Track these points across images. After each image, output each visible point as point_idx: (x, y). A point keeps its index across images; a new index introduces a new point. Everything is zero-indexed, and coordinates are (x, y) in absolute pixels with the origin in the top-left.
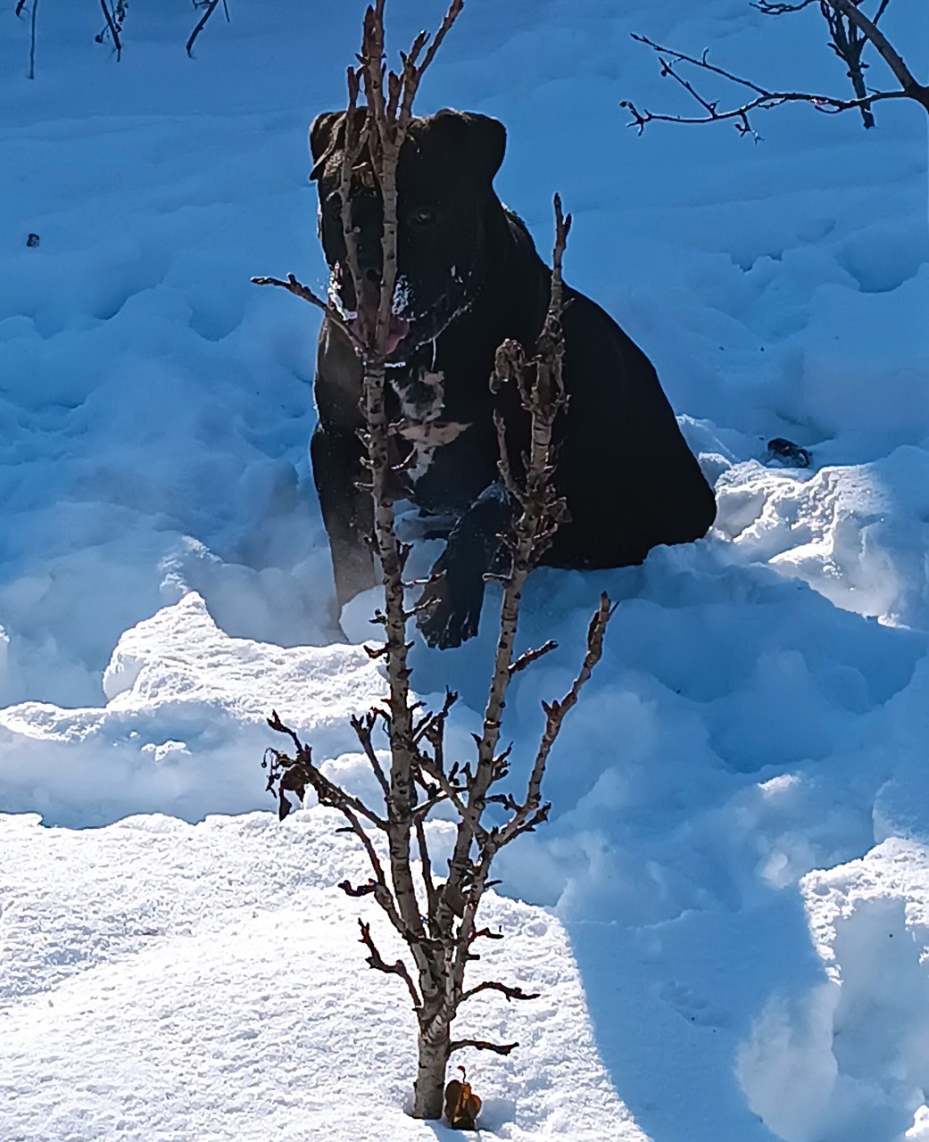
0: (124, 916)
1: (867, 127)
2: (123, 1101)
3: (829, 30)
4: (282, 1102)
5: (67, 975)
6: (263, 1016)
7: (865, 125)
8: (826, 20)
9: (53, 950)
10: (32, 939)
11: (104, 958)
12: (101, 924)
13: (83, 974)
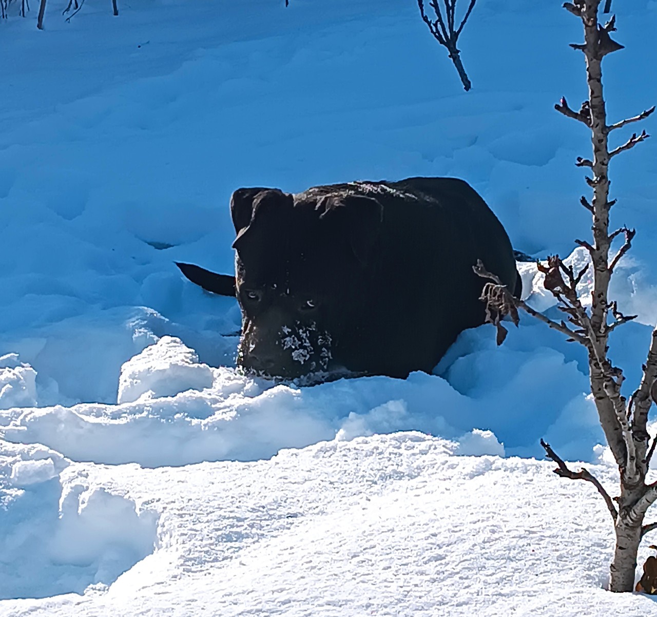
0: (264, 507)
1: (467, 90)
2: (365, 608)
3: (430, 30)
4: (500, 594)
5: (240, 548)
6: (441, 546)
7: (465, 88)
8: (426, 24)
9: (219, 533)
10: (198, 527)
11: (263, 535)
12: (248, 515)
13: (253, 546)
